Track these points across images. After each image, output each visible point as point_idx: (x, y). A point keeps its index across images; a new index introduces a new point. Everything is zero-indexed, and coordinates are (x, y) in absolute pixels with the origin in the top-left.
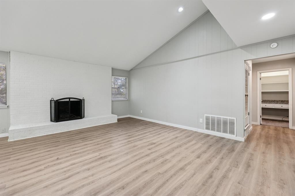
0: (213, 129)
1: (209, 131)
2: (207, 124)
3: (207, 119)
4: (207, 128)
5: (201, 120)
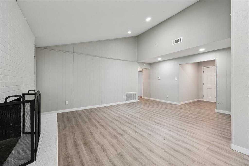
0: (129, 100)
1: (127, 101)
2: (127, 98)
3: (127, 95)
4: (127, 100)
5: (124, 96)
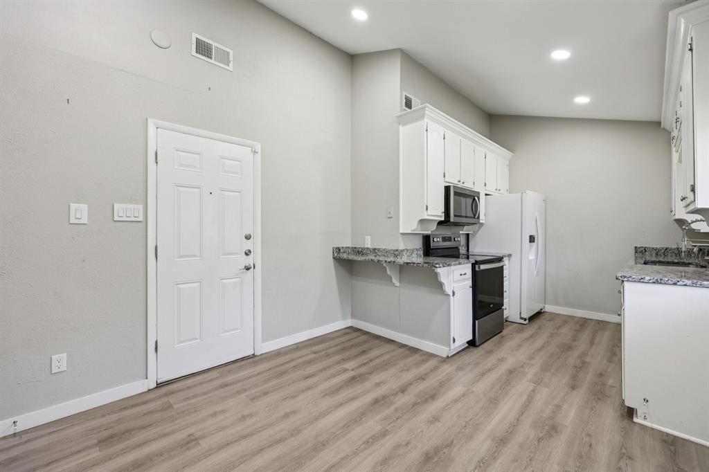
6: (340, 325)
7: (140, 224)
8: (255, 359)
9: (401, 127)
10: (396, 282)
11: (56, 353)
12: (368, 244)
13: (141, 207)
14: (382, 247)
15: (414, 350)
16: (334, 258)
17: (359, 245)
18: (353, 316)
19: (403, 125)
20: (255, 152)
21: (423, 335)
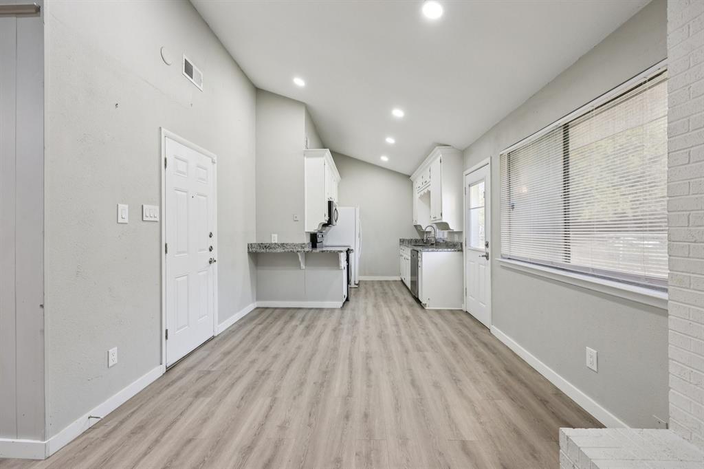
6: (251, 307)
7: (156, 223)
8: (216, 339)
9: (305, 158)
10: (303, 266)
11: (111, 348)
12: (275, 239)
13: (157, 208)
14: (290, 242)
15: (321, 309)
16: (249, 253)
17: (266, 241)
18: (258, 299)
19: (307, 157)
20: (213, 162)
21: (323, 299)
